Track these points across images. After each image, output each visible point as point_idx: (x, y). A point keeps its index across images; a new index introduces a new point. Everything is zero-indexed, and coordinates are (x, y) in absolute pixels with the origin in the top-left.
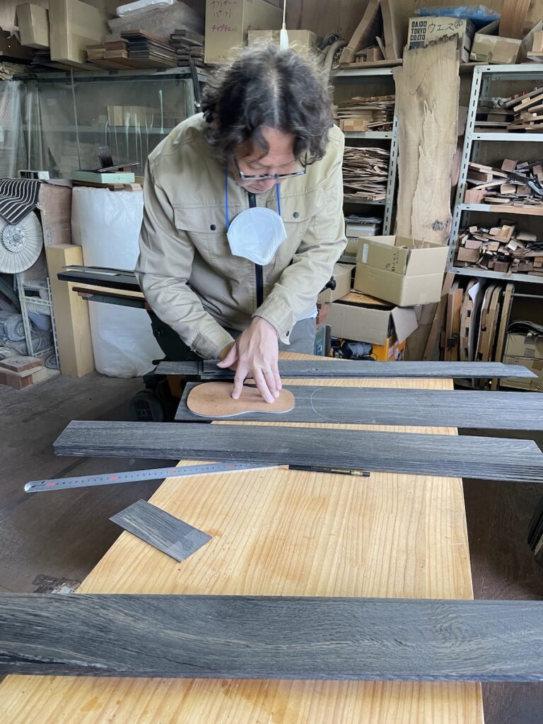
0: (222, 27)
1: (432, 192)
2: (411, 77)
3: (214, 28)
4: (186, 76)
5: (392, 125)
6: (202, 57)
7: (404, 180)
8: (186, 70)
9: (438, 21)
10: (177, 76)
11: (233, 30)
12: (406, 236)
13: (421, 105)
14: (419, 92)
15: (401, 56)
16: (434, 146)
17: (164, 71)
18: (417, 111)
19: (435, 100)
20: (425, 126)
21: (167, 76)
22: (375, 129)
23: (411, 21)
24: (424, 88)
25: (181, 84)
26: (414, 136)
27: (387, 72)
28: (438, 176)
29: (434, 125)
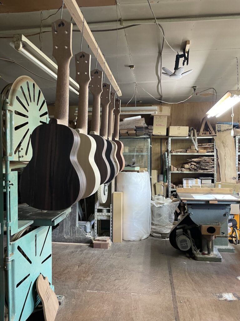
0: (160, 125)
1: (231, 169)
2: (220, 139)
3: (157, 125)
4: (147, 138)
5: (214, 151)
6: (152, 133)
7: (221, 166)
8: (148, 136)
9: (224, 125)
10: (145, 138)
11: (163, 126)
12: (225, 182)
13: (224, 146)
14: (223, 142)
15: (216, 133)
16: (229, 156)
17: (139, 136)
18: (223, 147)
19: (228, 145)
20: (226, 151)
21: (141, 138)
22: (208, 152)
23: (216, 125)
24: (224, 141)
25: (146, 140)
26: (223, 154)
27: (211, 137)
28: (232, 164)
29: (228, 151)
